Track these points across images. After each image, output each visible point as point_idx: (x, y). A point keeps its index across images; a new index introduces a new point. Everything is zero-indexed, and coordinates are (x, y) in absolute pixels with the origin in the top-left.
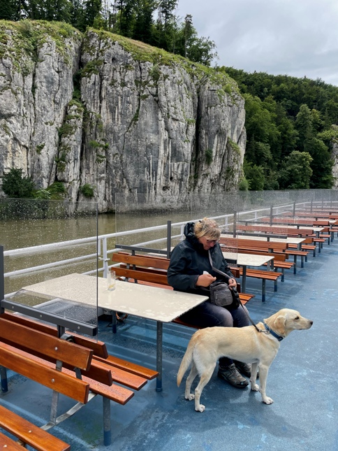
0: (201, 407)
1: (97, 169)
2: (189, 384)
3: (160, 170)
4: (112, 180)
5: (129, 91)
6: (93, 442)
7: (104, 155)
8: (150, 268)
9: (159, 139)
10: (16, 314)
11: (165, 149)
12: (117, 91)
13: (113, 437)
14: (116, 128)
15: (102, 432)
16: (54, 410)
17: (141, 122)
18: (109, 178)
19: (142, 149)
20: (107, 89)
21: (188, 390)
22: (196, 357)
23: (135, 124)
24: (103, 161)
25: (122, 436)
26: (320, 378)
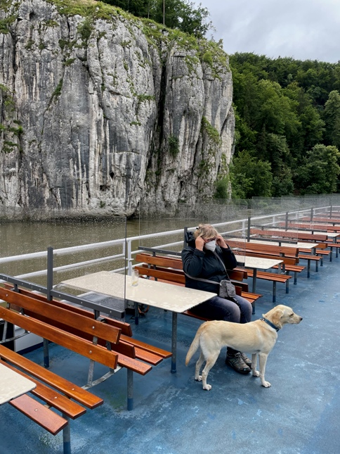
0: (208, 386)
1: (4, 161)
2: (198, 367)
3: (94, 162)
4: (29, 176)
5: (49, 55)
6: (119, 407)
7: (16, 142)
8: (169, 268)
9: (89, 119)
10: (63, 302)
11: (99, 133)
12: (35, 56)
13: (135, 405)
14: (33, 106)
15: (126, 400)
16: (91, 375)
17: (64, 96)
18: (24, 174)
19: (64, 133)
20: (21, 53)
21: (198, 373)
22: (202, 344)
23: (56, 99)
24: (12, 150)
25: (142, 404)
26: (316, 369)
